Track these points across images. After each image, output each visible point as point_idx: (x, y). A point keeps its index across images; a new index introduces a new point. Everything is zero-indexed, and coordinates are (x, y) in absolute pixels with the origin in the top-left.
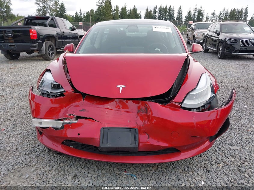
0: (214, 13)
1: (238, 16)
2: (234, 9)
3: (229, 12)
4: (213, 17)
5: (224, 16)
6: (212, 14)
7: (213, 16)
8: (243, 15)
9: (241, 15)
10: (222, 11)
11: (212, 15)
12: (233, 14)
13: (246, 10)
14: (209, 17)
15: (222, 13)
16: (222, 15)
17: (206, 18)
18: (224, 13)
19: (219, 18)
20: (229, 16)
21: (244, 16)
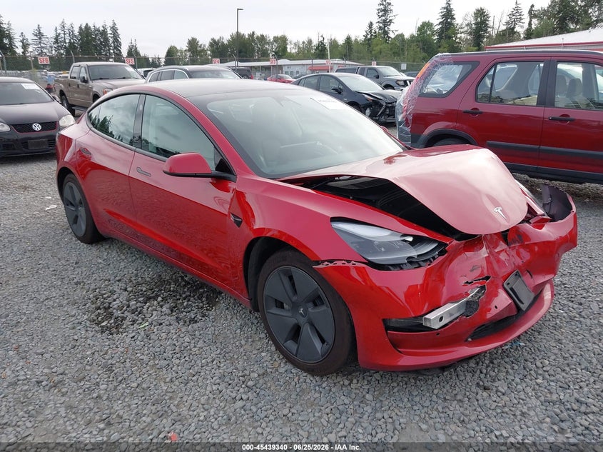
0: (40, 33)
1: (101, 42)
2: (87, 24)
3: (76, 32)
4: (40, 43)
5: (67, 41)
6: (36, 35)
7: (40, 38)
8: (111, 40)
9: (106, 40)
10: (59, 28)
11: (36, 38)
12: (87, 37)
13: (114, 29)
14: (30, 42)
15: (59, 34)
16: (63, 39)
17: (21, 44)
18: (64, 34)
19: (55, 46)
20: (79, 40)
21: (114, 42)
